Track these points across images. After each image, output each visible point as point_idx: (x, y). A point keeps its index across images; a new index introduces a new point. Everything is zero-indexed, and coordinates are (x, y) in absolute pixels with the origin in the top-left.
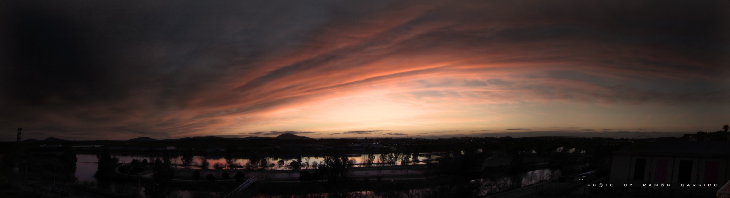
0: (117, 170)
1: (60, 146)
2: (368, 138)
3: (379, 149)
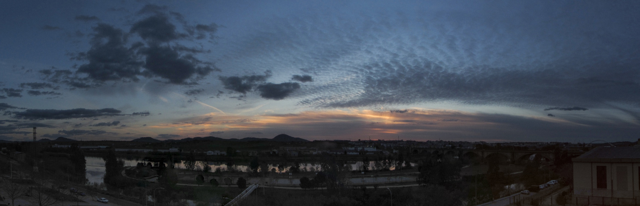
0: (123, 172)
1: (70, 146)
2: (361, 140)
3: (373, 153)
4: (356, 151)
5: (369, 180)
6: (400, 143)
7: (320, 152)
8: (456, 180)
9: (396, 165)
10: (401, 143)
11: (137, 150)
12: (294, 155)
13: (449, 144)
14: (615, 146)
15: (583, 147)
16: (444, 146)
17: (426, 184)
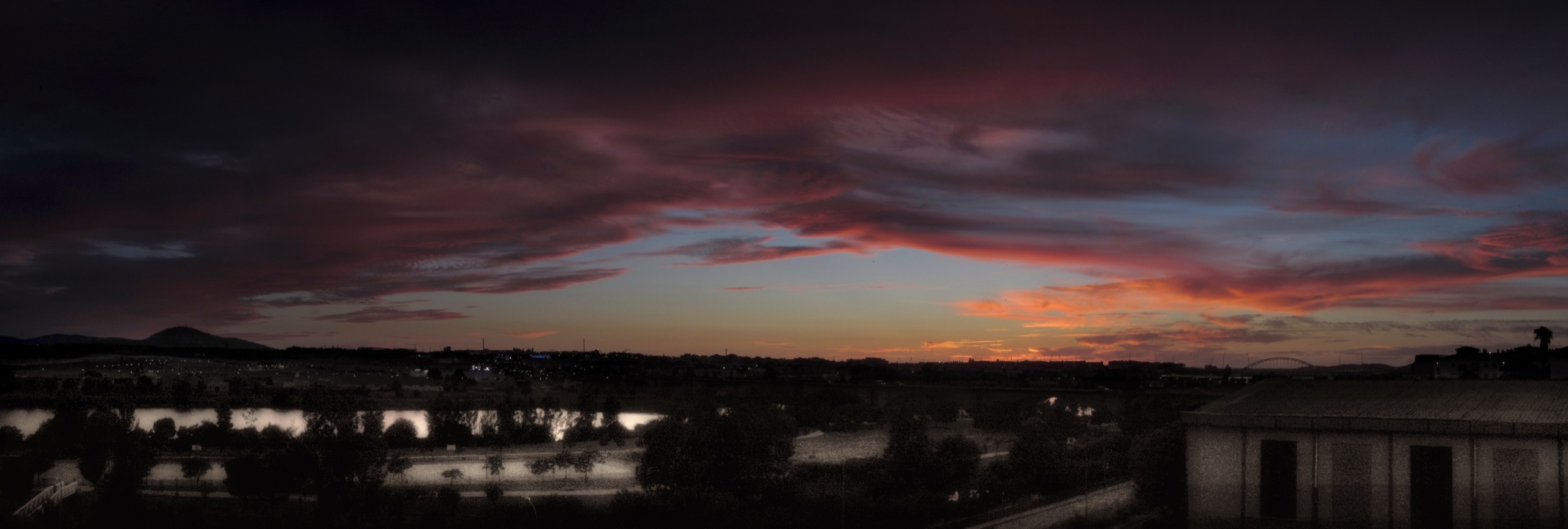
2: (453, 349)
3: (492, 389)
5: (474, 470)
6: (588, 360)
8: (774, 474)
10: (593, 361)
12: (217, 389)
13: (761, 366)
15: (1222, 378)
16: (741, 372)
17: (668, 488)
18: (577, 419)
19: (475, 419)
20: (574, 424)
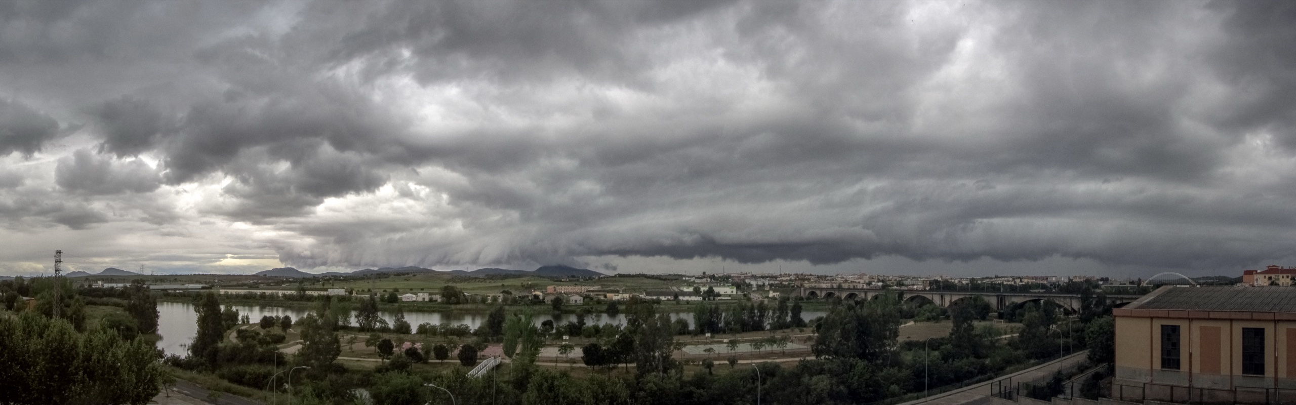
0: (234, 336)
1: (128, 286)
2: (707, 274)
3: (730, 298)
4: (697, 292)
5: (721, 348)
6: (783, 278)
7: (627, 296)
8: (888, 348)
9: (774, 320)
10: (785, 279)
11: (264, 291)
12: (576, 301)
13: (879, 281)
14: (1198, 286)
15: (1136, 286)
16: (869, 284)
17: (830, 357)
18: (776, 317)
19: (721, 318)
20: (776, 320)
